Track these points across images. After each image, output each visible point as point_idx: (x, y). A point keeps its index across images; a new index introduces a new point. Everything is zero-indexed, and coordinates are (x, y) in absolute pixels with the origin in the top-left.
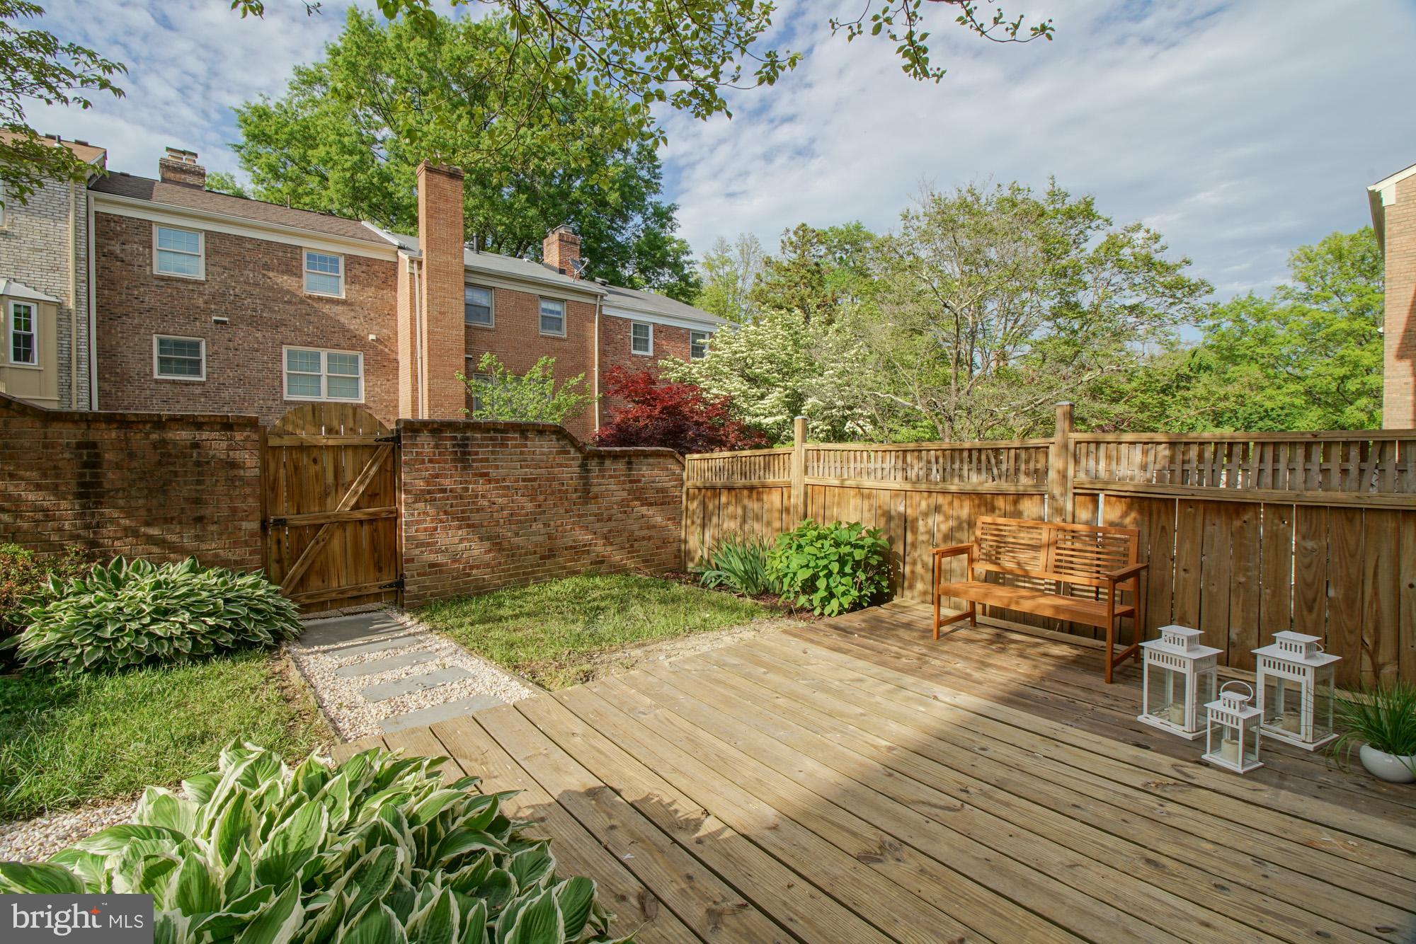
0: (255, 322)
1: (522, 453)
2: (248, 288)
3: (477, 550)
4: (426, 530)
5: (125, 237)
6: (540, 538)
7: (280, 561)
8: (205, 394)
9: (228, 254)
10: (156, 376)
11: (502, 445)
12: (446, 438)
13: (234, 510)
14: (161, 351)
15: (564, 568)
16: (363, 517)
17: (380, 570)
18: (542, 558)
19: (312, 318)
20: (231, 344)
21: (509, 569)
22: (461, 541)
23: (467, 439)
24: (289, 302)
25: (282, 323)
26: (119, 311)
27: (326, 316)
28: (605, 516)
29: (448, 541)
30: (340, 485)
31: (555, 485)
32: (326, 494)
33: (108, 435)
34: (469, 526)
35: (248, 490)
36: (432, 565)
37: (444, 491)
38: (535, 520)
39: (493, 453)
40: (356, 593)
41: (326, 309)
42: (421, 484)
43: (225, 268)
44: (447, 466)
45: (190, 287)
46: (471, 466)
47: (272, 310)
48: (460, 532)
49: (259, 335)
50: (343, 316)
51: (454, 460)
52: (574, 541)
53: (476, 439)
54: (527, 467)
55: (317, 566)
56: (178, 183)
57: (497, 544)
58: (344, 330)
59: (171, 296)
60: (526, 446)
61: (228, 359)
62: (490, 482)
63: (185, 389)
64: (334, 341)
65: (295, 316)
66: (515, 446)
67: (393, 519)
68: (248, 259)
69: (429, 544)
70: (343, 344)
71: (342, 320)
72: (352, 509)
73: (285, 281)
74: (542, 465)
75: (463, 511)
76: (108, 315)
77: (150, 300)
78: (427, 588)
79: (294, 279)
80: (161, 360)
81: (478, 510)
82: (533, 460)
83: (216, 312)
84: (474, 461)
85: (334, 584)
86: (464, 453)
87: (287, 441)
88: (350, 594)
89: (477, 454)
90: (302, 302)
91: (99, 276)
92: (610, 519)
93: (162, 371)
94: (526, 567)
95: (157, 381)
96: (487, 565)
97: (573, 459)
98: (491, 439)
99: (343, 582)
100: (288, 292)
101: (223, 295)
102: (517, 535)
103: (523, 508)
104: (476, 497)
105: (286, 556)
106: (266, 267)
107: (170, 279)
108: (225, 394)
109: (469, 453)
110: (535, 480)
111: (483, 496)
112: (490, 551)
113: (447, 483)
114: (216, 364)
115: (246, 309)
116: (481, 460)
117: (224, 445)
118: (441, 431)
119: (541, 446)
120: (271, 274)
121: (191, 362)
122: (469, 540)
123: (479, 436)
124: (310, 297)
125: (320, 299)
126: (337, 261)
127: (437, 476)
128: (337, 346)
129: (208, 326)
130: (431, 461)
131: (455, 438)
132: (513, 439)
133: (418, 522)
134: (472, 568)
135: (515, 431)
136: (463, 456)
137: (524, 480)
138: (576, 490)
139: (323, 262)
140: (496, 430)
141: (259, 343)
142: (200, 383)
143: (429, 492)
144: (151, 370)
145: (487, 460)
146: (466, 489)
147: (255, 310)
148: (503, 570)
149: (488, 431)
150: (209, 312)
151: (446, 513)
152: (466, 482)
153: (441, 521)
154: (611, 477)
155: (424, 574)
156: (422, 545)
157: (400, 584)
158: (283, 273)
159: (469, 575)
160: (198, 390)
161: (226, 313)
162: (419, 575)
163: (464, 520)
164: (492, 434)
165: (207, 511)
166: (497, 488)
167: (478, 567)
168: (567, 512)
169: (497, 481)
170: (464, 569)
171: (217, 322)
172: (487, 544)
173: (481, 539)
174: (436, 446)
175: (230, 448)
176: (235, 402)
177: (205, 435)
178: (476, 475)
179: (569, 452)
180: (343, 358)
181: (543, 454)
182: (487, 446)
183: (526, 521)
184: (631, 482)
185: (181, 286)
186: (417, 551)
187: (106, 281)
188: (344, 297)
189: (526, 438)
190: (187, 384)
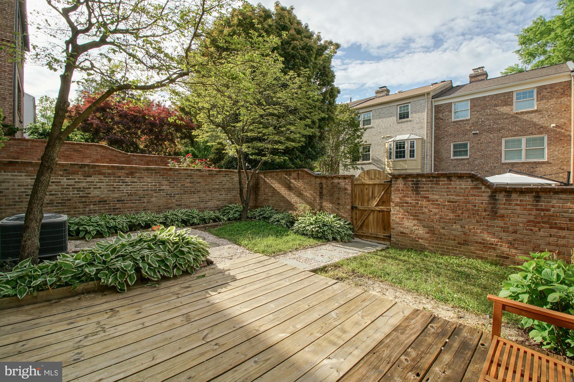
0: (490, 131)
1: (448, 188)
2: (487, 117)
3: (421, 231)
4: (399, 218)
5: (443, 111)
6: (459, 233)
7: (356, 219)
8: (468, 163)
9: (479, 105)
10: (452, 158)
11: (436, 184)
12: (409, 181)
13: (345, 202)
14: (454, 148)
15: (475, 253)
16: (379, 209)
17: (385, 230)
18: (459, 243)
19: (517, 123)
20: (479, 142)
21: (438, 244)
22: (414, 225)
23: (419, 181)
24: (506, 118)
25: (503, 128)
26: (442, 136)
27: (525, 121)
28: (511, 229)
29: (408, 224)
30: (373, 197)
31: (469, 206)
32: (369, 200)
33: (324, 181)
34: (418, 220)
35: (348, 197)
36: (402, 233)
37: (408, 203)
38: (455, 223)
39: (431, 187)
40: (375, 236)
41: (525, 117)
42: (398, 200)
43: (478, 111)
44: (409, 193)
45: (465, 122)
46: (419, 194)
47: (498, 124)
48: (414, 222)
49: (491, 136)
50: (536, 119)
51: (412, 190)
52: (483, 239)
53: (423, 181)
54: (451, 195)
55: (366, 223)
56: (475, 81)
57: (431, 231)
58: (535, 125)
59: (458, 127)
60: (450, 184)
61: (478, 148)
62: (429, 201)
63: (461, 161)
64: (530, 132)
65: (508, 124)
66: (444, 184)
67: (389, 212)
68: (487, 105)
69: (400, 224)
70: (535, 132)
71: (534, 120)
72: (376, 206)
73: (505, 109)
74: (461, 194)
75: (415, 213)
76: (438, 139)
77: (451, 131)
78: (399, 241)
79: (509, 107)
80: (454, 152)
81: (423, 213)
82: (455, 192)
83: (474, 130)
84: (421, 191)
85: (370, 231)
86: (417, 187)
87: (359, 182)
88: (374, 235)
89: (423, 188)
90: (512, 116)
91: (435, 126)
92: (515, 232)
93: (454, 155)
94: (449, 246)
95: (452, 160)
96: (426, 239)
97: (484, 192)
98: (431, 181)
99: (373, 231)
100: (505, 114)
101: (477, 122)
102: (443, 228)
103: (447, 215)
104: (422, 207)
105: (358, 218)
106: (496, 105)
107: (457, 121)
108: (476, 162)
109: (419, 187)
110: (456, 202)
111: (425, 207)
112: (428, 233)
113: (409, 200)
114: (473, 151)
115: (486, 126)
116: (425, 191)
117: (344, 183)
118: (407, 178)
119: (461, 185)
120: (497, 108)
121: (464, 151)
122: (418, 226)
123: (424, 180)
124: (517, 113)
125: (522, 113)
126: (533, 92)
127: (405, 196)
128: (532, 134)
129: (471, 136)
130: (402, 190)
131: (413, 181)
132: (443, 181)
133: (396, 214)
134: (419, 238)
135: (444, 177)
136: (416, 189)
137: (449, 202)
138: (485, 211)
139: (526, 94)
140: (433, 177)
141: (491, 139)
142: (467, 159)
143: (401, 203)
144: (450, 156)
145: (428, 191)
146: (418, 203)
147: (490, 125)
148: (435, 244)
149: (429, 177)
150: (471, 130)
151: (408, 212)
152: (417, 200)
153: (406, 215)
154: (517, 205)
155: (398, 235)
156: (398, 224)
157: (390, 237)
158: (504, 106)
159: (418, 241)
160: (466, 162)
161: (478, 130)
162: (396, 235)
163: (416, 216)
164: (431, 179)
165: (340, 202)
166: (433, 204)
167: (422, 239)
168: (477, 222)
169: (433, 201)
170: (415, 238)
171: (474, 134)
172: (426, 230)
173: (424, 226)
174: (405, 184)
175: (345, 184)
176: (480, 165)
177: (340, 181)
178: (422, 197)
179: (481, 188)
180: (534, 139)
181: (461, 189)
182: (429, 184)
183: (449, 223)
184: (537, 210)
185: (461, 123)
186: (396, 225)
187: (438, 127)
188: (536, 109)
189: (451, 181)
190: (462, 160)
